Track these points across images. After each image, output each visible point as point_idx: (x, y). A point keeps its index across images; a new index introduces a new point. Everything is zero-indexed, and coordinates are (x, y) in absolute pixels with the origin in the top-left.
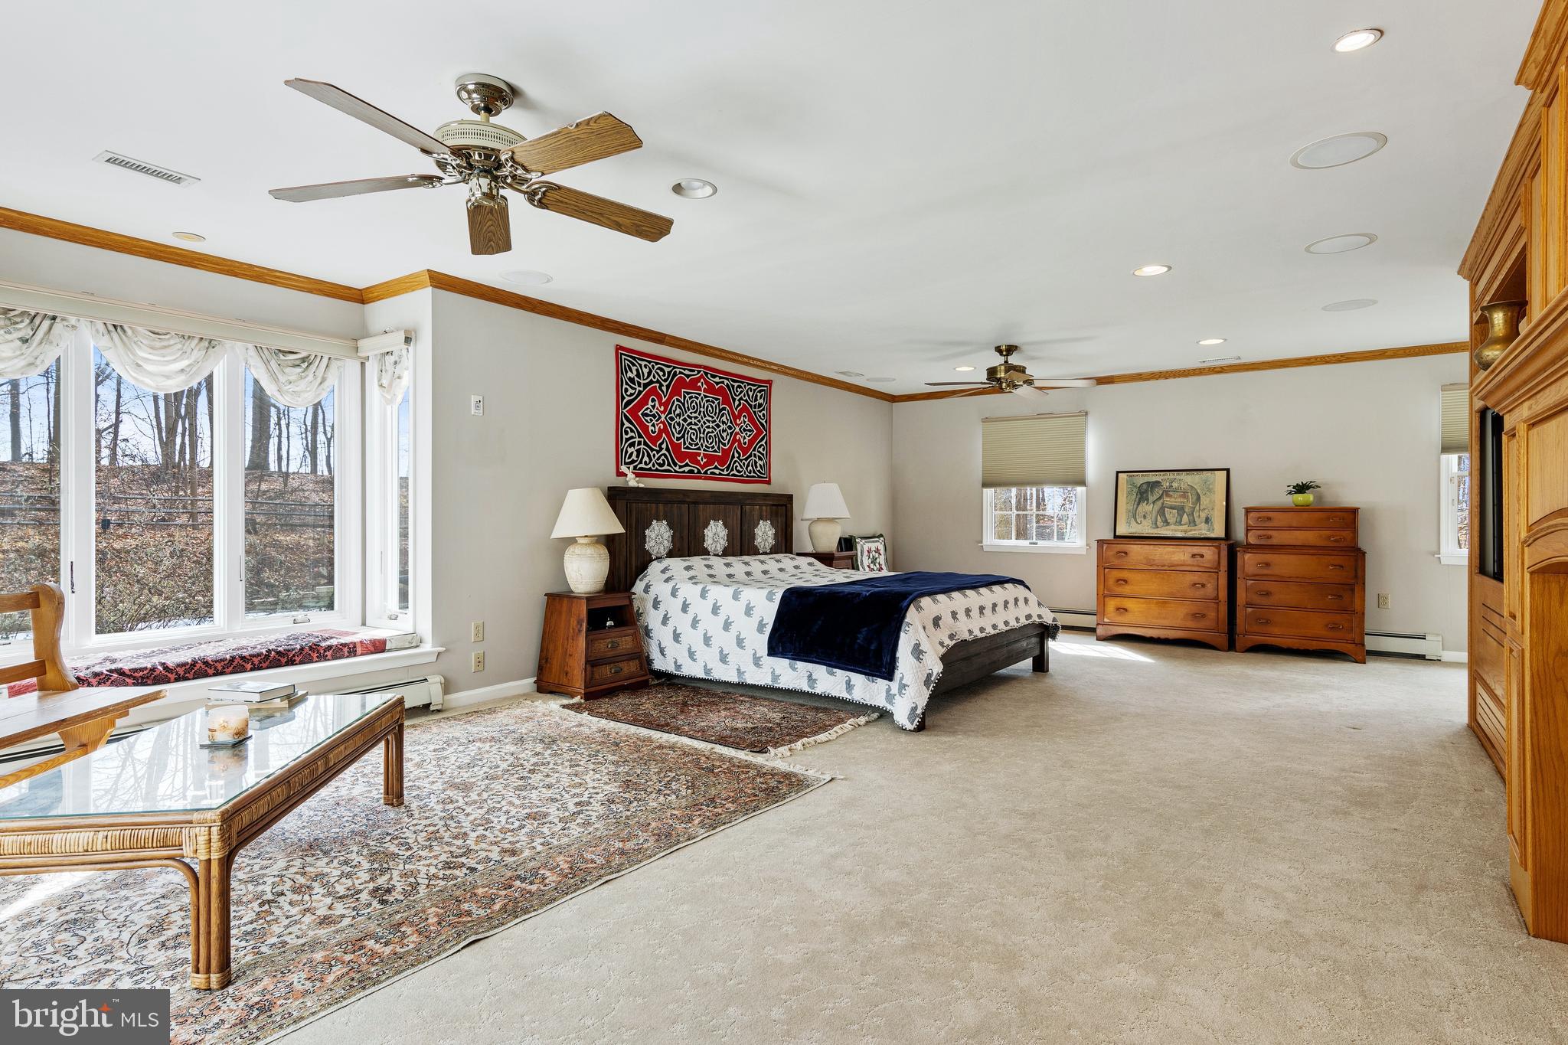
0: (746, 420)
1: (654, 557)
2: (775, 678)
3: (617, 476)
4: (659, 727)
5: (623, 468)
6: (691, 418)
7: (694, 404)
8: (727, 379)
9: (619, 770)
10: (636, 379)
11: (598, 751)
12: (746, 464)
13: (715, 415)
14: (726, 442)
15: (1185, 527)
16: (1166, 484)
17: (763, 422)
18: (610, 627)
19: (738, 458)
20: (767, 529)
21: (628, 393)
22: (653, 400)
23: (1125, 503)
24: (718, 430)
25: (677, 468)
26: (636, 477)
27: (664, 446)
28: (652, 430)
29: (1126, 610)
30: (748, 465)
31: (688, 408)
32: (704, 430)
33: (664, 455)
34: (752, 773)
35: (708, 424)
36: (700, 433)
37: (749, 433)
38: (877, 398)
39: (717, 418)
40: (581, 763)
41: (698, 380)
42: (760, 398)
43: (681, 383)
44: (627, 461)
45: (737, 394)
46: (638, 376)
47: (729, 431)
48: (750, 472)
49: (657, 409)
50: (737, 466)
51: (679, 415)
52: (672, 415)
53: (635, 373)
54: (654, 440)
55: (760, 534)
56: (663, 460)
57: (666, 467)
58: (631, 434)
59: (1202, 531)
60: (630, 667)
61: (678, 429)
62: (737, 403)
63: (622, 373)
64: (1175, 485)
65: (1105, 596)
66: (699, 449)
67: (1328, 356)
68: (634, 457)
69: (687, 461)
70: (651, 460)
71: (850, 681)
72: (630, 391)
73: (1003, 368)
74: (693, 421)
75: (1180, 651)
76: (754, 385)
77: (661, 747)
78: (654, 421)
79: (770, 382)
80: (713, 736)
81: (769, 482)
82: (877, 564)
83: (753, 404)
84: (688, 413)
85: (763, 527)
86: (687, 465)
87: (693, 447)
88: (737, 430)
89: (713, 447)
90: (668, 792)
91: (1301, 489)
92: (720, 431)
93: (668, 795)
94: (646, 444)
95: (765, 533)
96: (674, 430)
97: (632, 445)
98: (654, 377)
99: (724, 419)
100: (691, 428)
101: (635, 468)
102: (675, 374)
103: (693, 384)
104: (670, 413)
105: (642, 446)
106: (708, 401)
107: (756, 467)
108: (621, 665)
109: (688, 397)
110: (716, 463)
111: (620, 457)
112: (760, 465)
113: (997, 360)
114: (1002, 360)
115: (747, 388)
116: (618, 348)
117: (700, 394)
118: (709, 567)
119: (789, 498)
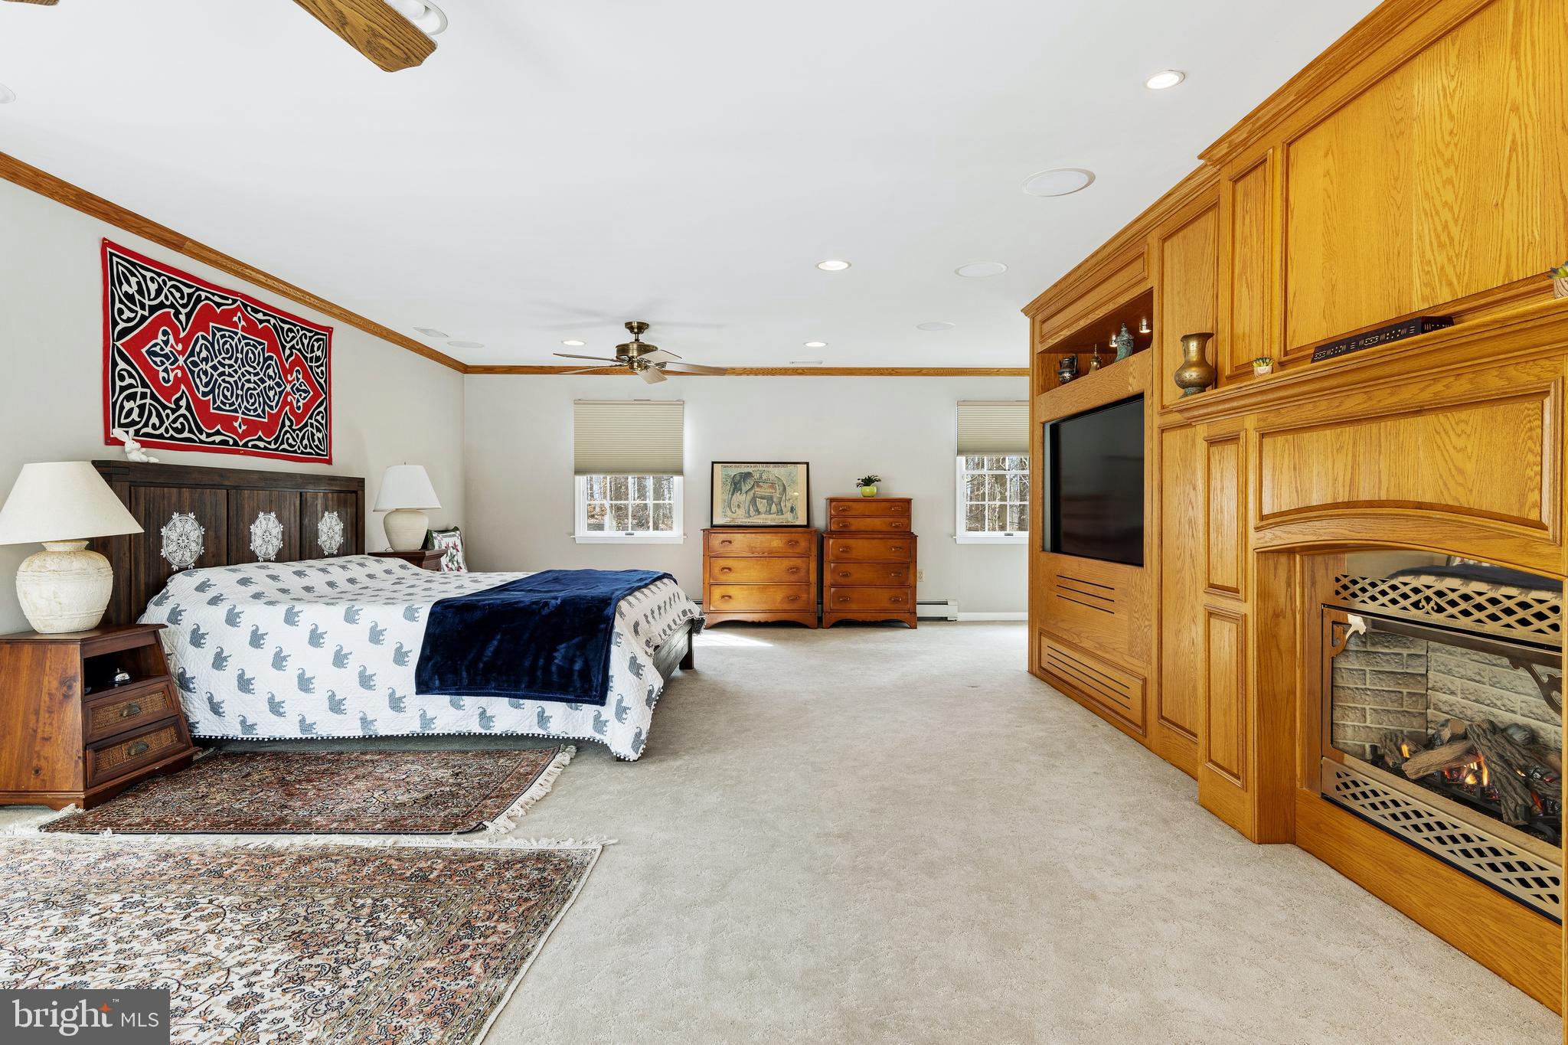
0: (300, 376)
1: (175, 568)
2: (426, 721)
3: (107, 444)
4: (269, 828)
5: (117, 433)
6: (223, 365)
7: (227, 346)
8: (275, 317)
9: (263, 919)
10: (137, 296)
11: (190, 895)
12: (301, 435)
13: (258, 365)
14: (274, 404)
15: (774, 516)
16: (756, 476)
17: (322, 381)
18: (123, 683)
19: (290, 427)
20: (334, 523)
21: (124, 317)
22: (165, 333)
23: (720, 492)
24: (262, 386)
25: (203, 437)
26: (142, 447)
27: (183, 403)
28: (164, 378)
29: (730, 597)
30: (303, 438)
31: (219, 350)
32: (243, 385)
33: (183, 416)
34: (489, 866)
35: (248, 377)
36: (237, 389)
37: (304, 395)
38: (449, 366)
39: (261, 370)
40: (175, 924)
41: (234, 312)
42: (318, 350)
43: (207, 315)
44: (123, 421)
45: (288, 339)
46: (140, 292)
47: (278, 390)
48: (306, 448)
49: (172, 346)
50: (288, 438)
51: (206, 360)
52: (196, 359)
53: (135, 287)
54: (168, 393)
55: (325, 530)
56: (182, 423)
57: (186, 434)
58: (128, 381)
59: (788, 518)
60: (165, 740)
61: (205, 380)
62: (287, 352)
63: (113, 284)
64: (764, 477)
65: (711, 585)
66: (235, 411)
67: (883, 369)
68: (135, 416)
69: (219, 427)
70: (162, 422)
71: (543, 712)
72: (127, 314)
73: (635, 346)
74: (227, 370)
75: (783, 632)
76: (311, 331)
77: (302, 860)
78: (167, 364)
79: (330, 330)
80: (375, 823)
81: (329, 462)
82: (455, 563)
83: (309, 356)
84: (219, 358)
85: (328, 520)
86: (218, 433)
87: (227, 408)
88: (288, 388)
89: (255, 410)
90: (387, 933)
91: (868, 482)
92: (265, 388)
93: (390, 938)
94: (153, 397)
95: (330, 528)
96: (198, 381)
97: (132, 397)
98: (167, 298)
99: (270, 372)
100: (224, 381)
101: (137, 433)
102: (199, 299)
103: (226, 318)
104: (192, 354)
105: (148, 401)
106: (247, 344)
107: (314, 441)
108: (145, 739)
109: (218, 334)
110: (260, 433)
111: (111, 415)
112: (319, 438)
113: (628, 338)
114: (632, 337)
115: (301, 333)
116: (106, 244)
117: (236, 334)
118: (274, 578)
119: (361, 482)
